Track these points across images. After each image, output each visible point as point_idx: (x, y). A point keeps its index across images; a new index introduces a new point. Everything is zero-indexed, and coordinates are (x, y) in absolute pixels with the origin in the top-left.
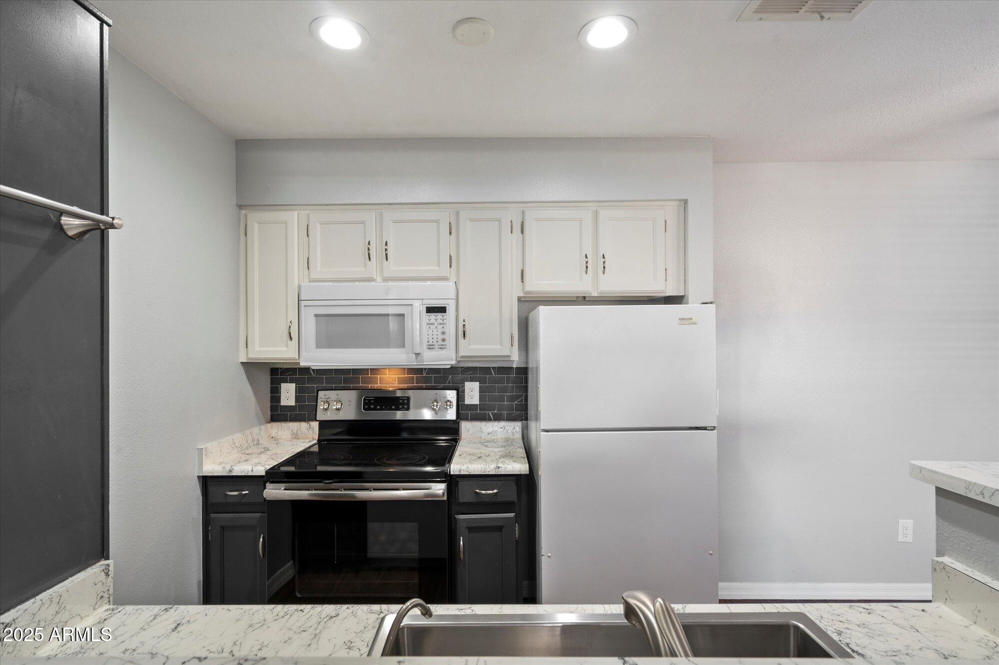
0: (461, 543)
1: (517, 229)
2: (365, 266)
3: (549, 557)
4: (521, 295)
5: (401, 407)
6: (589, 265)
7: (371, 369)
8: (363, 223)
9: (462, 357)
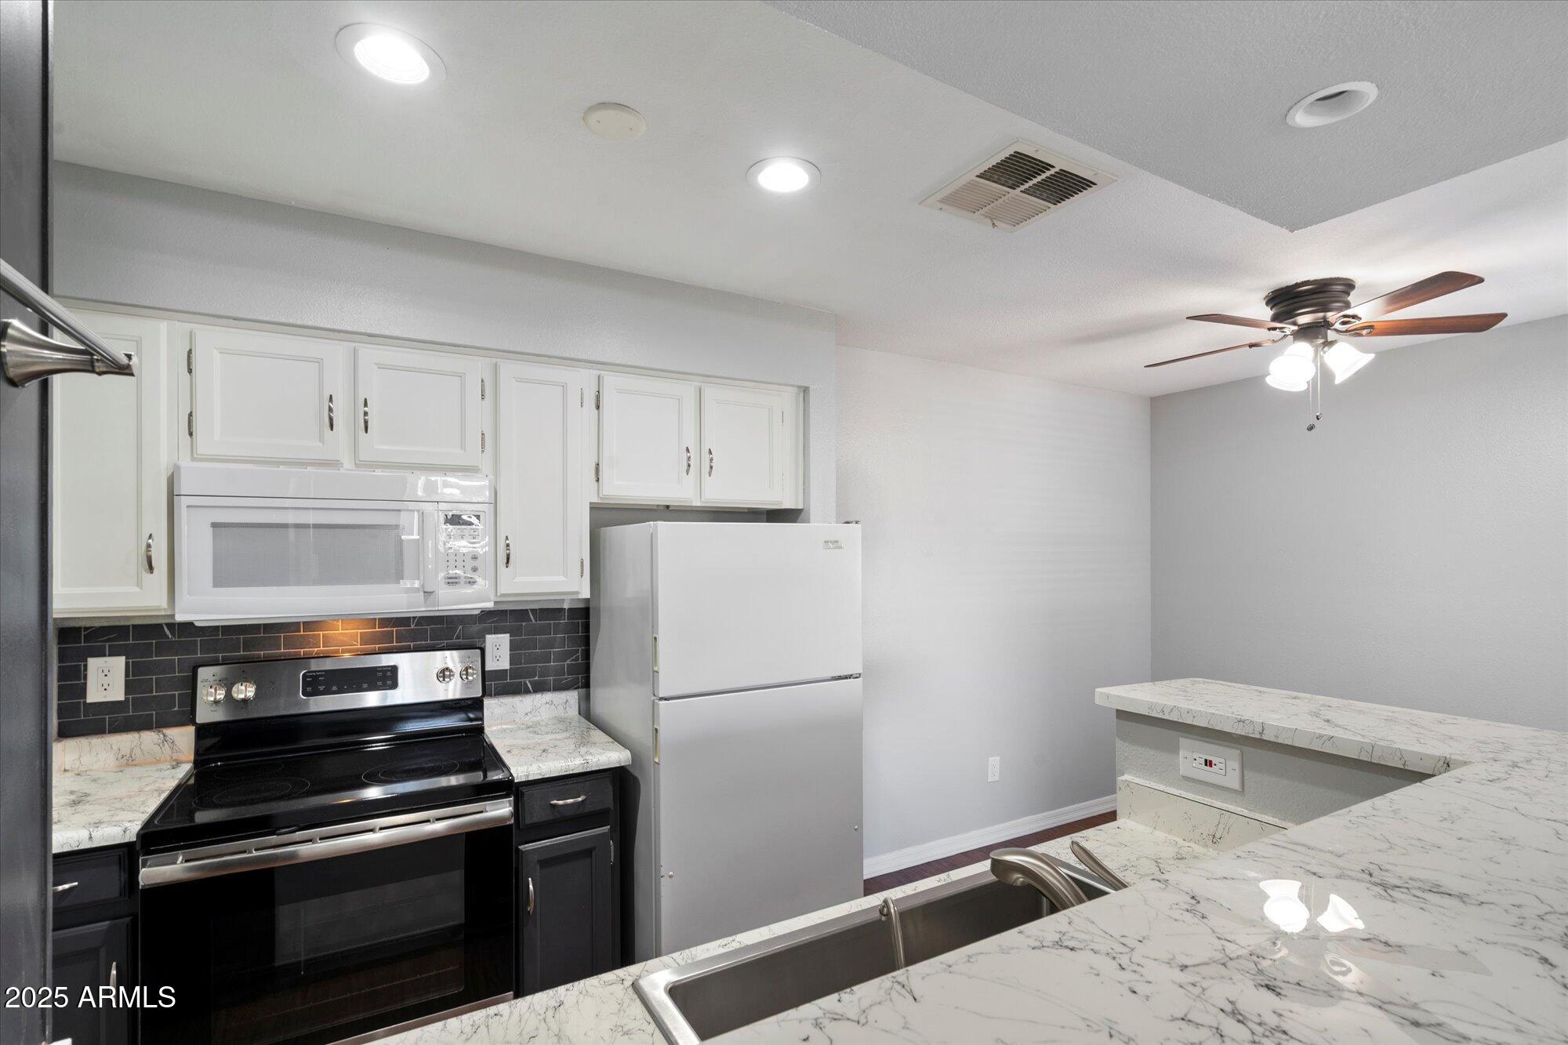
0: (531, 887)
1: (590, 402)
2: (321, 439)
3: (671, 877)
4: (595, 500)
5: (380, 683)
6: (692, 463)
7: (304, 623)
8: (319, 362)
9: (503, 595)
